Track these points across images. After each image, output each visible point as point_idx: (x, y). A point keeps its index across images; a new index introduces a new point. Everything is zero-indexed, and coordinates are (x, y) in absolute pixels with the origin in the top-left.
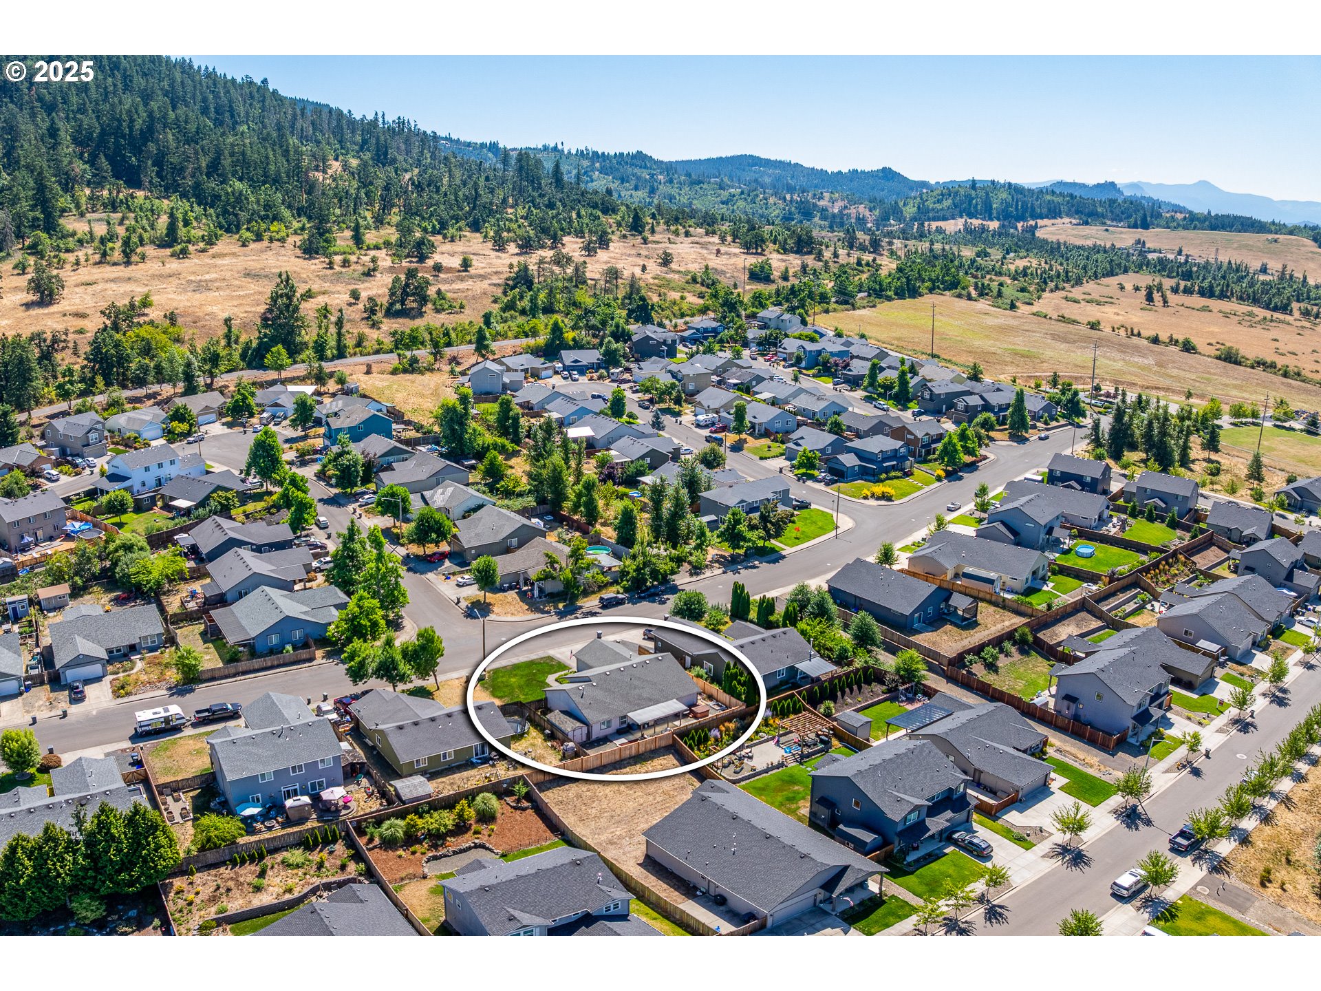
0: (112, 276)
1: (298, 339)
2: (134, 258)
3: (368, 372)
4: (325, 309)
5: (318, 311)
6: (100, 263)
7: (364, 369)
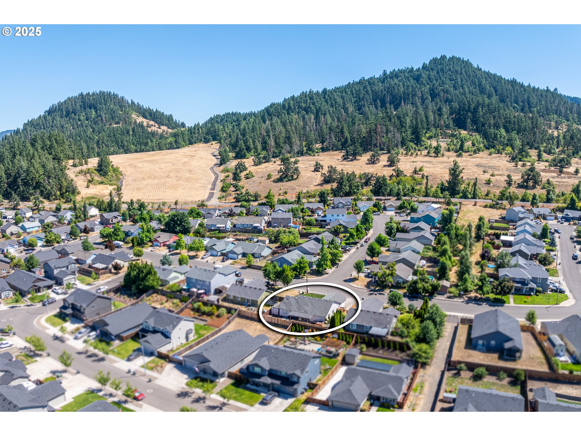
0: (424, 160)
1: (457, 189)
2: (439, 155)
3: (475, 205)
4: (489, 181)
5: (486, 181)
6: (426, 155)
7: (474, 203)
